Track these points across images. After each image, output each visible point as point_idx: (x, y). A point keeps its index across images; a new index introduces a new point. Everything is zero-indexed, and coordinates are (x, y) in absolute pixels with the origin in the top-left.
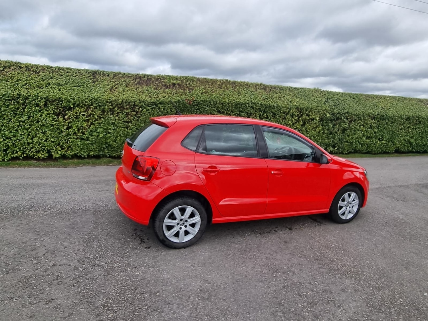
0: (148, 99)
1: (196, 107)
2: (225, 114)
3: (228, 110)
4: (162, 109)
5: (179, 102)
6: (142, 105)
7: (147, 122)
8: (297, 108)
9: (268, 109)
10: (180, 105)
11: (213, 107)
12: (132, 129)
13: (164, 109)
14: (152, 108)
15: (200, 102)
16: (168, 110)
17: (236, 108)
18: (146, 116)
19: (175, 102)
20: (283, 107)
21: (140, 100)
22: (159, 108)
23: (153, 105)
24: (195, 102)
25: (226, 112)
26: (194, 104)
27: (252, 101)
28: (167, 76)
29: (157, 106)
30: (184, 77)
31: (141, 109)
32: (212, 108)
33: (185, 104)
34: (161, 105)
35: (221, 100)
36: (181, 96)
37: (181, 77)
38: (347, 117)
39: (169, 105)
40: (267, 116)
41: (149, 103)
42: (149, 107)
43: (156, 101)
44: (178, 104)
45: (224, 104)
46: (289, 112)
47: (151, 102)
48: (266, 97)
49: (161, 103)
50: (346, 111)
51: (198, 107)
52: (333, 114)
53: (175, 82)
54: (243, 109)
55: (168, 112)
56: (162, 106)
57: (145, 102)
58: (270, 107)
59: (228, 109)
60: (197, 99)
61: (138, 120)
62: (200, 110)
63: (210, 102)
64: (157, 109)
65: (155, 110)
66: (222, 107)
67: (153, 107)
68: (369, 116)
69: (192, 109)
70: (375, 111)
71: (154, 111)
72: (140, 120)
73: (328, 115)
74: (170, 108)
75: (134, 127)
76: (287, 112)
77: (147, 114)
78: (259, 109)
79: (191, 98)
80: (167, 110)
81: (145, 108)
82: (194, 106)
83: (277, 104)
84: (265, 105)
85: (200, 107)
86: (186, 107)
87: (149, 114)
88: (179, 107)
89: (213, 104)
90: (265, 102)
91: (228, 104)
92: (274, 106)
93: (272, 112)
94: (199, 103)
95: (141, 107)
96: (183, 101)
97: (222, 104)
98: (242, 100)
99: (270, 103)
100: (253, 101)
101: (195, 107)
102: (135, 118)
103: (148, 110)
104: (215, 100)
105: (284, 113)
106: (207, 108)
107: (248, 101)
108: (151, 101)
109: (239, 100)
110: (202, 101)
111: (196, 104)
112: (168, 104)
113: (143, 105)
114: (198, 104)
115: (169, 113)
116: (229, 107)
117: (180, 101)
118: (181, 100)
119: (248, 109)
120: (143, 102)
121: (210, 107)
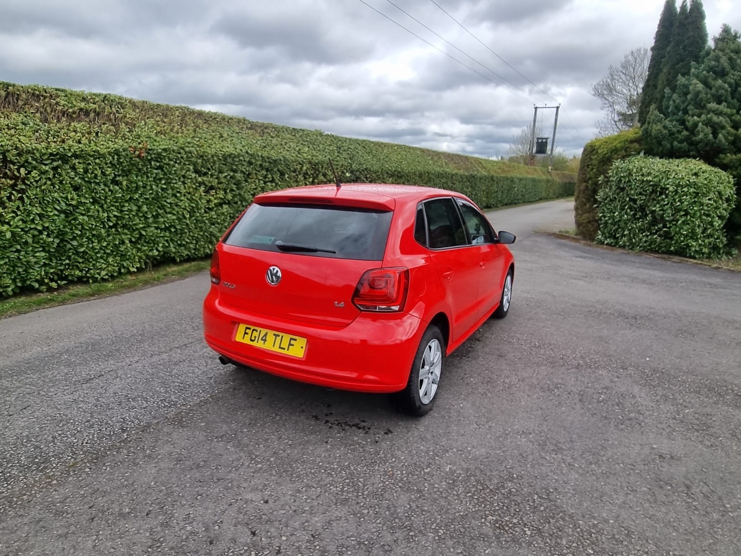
0: (39, 147)
1: (155, 164)
2: (210, 176)
3: (213, 169)
4: (82, 170)
5: (117, 152)
6: (26, 161)
7: (48, 202)
8: (310, 163)
9: (272, 165)
10: (121, 160)
11: (187, 163)
12: (8, 223)
13: (86, 171)
14: (55, 169)
15: (161, 152)
16: (96, 172)
17: (225, 165)
18: (43, 188)
19: (110, 153)
20: (293, 162)
21: (17, 149)
22: (73, 168)
23: (53, 160)
24: (151, 152)
25: (210, 173)
26: (149, 158)
27: (247, 152)
28: (57, 90)
29: (67, 163)
30: (100, 95)
31: (22, 170)
32: (185, 164)
33: (131, 158)
34: (77, 161)
35: (198, 149)
36: (116, 140)
37: (91, 94)
38: (366, 175)
39: (97, 161)
40: (273, 178)
41: (45, 154)
42: (46, 165)
43: (61, 150)
44: (116, 157)
45: (205, 158)
46: (301, 168)
47: (51, 154)
48: (264, 145)
49: (75, 156)
50: (364, 167)
51: (158, 164)
52: (352, 172)
53: (83, 105)
54: (236, 165)
55: (96, 177)
56: (79, 163)
57: (34, 153)
58: (275, 161)
59: (214, 167)
60: (153, 147)
61: (21, 199)
62: (163, 170)
63: (180, 153)
64: (70, 171)
65: (64, 173)
66: (202, 163)
67: (55, 164)
68: (387, 173)
69: (147, 169)
70: (391, 165)
71: (60, 175)
72: (27, 196)
73: (348, 175)
74: (100, 168)
75: (14, 217)
76: (299, 170)
77: (45, 184)
78: (261, 165)
79: (139, 143)
80: (92, 173)
81: (35, 168)
82: (150, 161)
83: (283, 157)
84: (268, 158)
85: (162, 164)
86: (133, 165)
87: (48, 182)
88: (120, 163)
89: (185, 156)
90: (266, 152)
91: (212, 156)
92: (280, 160)
93: (278, 170)
94: (159, 154)
95: (23, 166)
96: (124, 150)
97: (202, 156)
98: (231, 150)
99: (274, 155)
100: (249, 151)
101: (153, 163)
102: (11, 194)
103: (46, 172)
104: (187, 149)
105: (294, 171)
106: (177, 165)
107: (241, 150)
108: (50, 151)
109: (228, 150)
110: (165, 150)
111: (153, 156)
112: (95, 159)
113: (30, 159)
114: (159, 157)
115: (99, 178)
116: (214, 162)
117: (120, 152)
118: (121, 150)
119: (243, 165)
120: (28, 152)
121: (181, 162)
